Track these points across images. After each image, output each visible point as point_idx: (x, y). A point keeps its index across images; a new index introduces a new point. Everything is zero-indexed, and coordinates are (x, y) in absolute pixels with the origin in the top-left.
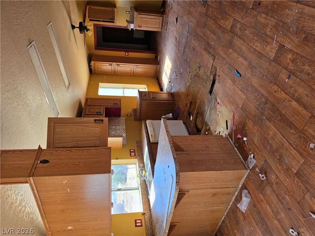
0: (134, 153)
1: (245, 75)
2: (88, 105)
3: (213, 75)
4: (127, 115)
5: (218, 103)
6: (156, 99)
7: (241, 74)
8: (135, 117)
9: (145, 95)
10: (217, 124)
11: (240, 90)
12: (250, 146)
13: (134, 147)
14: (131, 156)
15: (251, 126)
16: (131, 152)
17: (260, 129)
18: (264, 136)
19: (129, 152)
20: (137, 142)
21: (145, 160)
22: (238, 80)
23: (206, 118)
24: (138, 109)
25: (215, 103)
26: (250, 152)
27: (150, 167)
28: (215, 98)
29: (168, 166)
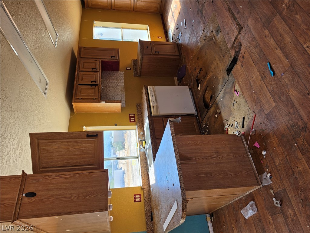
0: (133, 119)
1: (281, 77)
2: (81, 58)
3: (236, 52)
4: (127, 68)
5: (236, 91)
6: (160, 53)
7: (276, 73)
8: (135, 72)
9: (147, 47)
10: (230, 114)
11: (270, 93)
12: (268, 163)
13: (134, 111)
14: (130, 122)
15: (275, 144)
16: (130, 117)
17: (286, 153)
18: (290, 164)
19: (129, 117)
20: (137, 104)
21: (145, 129)
22: (270, 79)
23: (218, 98)
24: (138, 61)
25: (232, 88)
26: (268, 170)
27: (150, 144)
28: (233, 82)
29: (173, 184)
